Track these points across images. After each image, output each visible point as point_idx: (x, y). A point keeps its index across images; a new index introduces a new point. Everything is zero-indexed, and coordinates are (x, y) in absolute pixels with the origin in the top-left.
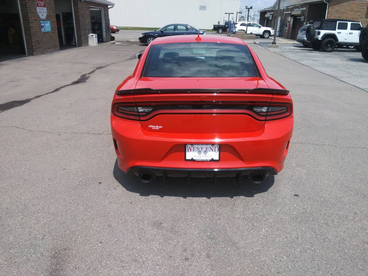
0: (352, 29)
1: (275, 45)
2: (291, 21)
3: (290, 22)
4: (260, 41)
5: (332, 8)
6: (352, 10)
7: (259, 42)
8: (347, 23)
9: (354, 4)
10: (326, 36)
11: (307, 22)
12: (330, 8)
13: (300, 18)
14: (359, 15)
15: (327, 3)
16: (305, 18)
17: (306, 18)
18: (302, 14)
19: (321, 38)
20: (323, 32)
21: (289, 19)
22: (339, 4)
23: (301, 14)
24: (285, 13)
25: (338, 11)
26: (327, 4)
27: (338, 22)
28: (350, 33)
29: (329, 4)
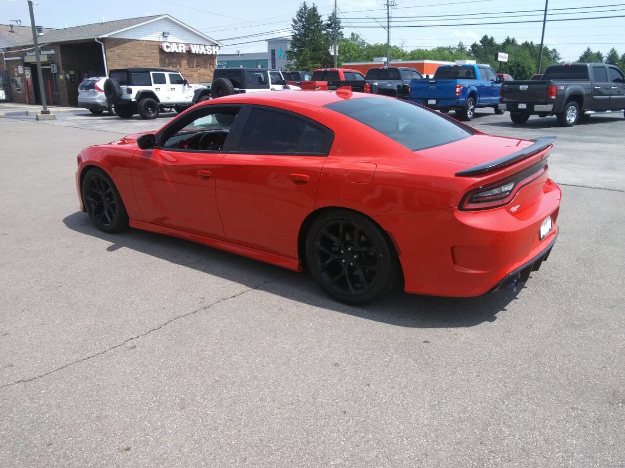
0: (172, 83)
1: (48, 114)
2: (24, 73)
3: (23, 76)
4: (6, 112)
5: (111, 51)
6: (140, 55)
7: (5, 114)
8: (164, 74)
9: (140, 46)
10: (142, 95)
11: (65, 74)
12: (108, 51)
13: (49, 68)
14: (152, 62)
15: (100, 42)
16: (58, 68)
17: (61, 68)
18: (51, 61)
19: (135, 98)
20: (136, 89)
21: (20, 69)
22: (119, 45)
23: (48, 61)
24: (5, 59)
25: (121, 56)
26: (101, 45)
27: (151, 73)
28: (171, 89)
29: (104, 44)
